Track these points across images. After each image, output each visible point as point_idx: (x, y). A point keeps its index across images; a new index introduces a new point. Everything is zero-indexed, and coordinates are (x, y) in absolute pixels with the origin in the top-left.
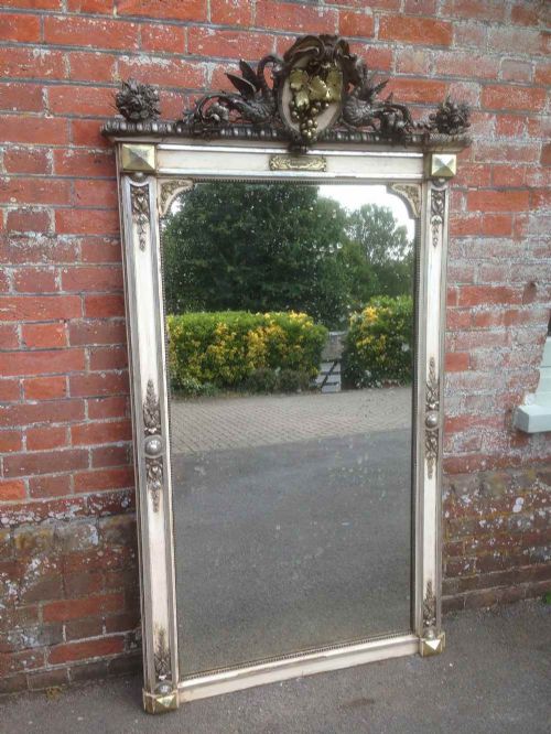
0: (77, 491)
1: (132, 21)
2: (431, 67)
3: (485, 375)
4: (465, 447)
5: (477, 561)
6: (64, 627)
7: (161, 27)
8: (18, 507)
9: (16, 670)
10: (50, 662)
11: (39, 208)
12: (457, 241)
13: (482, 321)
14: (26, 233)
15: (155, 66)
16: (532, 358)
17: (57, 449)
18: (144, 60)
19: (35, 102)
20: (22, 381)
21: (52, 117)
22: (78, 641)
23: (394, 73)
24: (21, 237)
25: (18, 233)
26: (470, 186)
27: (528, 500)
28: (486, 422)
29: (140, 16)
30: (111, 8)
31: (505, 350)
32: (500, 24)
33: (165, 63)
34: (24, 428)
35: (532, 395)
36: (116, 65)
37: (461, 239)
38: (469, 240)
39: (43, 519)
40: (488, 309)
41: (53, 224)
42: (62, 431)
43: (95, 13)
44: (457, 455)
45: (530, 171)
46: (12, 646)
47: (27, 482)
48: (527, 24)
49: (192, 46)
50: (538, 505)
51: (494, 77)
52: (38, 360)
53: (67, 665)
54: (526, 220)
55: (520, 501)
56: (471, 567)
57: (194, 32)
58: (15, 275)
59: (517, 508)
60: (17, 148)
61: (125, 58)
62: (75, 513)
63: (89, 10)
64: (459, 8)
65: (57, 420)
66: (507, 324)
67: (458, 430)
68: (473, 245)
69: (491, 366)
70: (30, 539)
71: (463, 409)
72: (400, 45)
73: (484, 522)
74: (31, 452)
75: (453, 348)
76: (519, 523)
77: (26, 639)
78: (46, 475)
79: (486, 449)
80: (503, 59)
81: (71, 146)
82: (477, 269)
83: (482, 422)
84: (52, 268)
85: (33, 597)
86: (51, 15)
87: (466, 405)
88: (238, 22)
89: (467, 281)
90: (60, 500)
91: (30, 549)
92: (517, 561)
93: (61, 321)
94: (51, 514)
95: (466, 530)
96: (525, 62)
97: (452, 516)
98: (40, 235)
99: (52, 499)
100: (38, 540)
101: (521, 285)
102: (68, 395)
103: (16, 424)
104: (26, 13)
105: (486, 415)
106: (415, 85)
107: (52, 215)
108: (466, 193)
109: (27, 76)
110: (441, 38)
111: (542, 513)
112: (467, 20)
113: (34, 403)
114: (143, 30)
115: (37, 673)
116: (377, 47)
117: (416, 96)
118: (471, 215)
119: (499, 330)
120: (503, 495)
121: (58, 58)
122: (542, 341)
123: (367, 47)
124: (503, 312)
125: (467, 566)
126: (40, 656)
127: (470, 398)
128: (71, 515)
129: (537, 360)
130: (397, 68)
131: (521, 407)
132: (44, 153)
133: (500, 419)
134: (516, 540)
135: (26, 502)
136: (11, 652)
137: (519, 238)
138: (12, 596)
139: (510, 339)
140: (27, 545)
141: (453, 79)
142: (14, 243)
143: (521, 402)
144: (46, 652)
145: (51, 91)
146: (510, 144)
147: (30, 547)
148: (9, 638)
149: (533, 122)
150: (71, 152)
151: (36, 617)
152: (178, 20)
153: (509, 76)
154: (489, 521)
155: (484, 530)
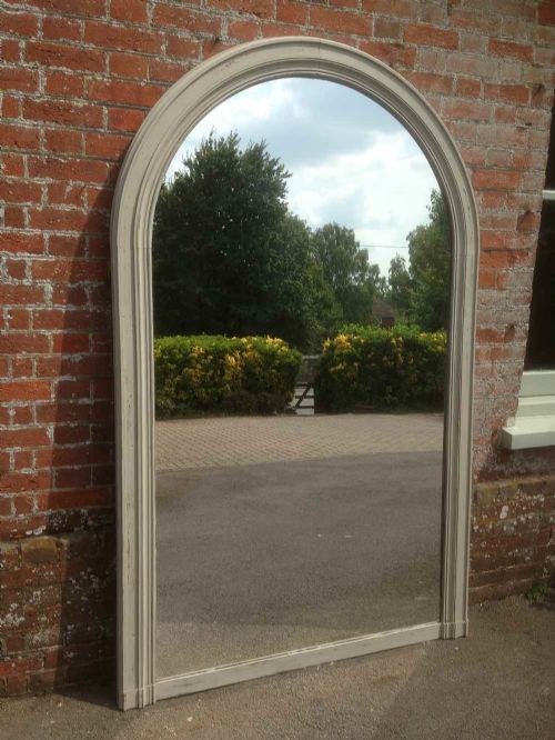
5: (472, 562)
8: (102, 511)
16: (512, 388)
27: (511, 508)
28: (476, 442)
31: (491, 380)
32: (487, 122)
35: (512, 419)
40: (478, 346)
45: (509, 236)
47: (110, 490)
48: (506, 122)
50: (519, 512)
51: (482, 163)
54: (505, 275)
55: (505, 508)
59: (503, 515)
66: (493, 359)
69: (481, 394)
73: (477, 527)
76: (505, 528)
79: (477, 464)
80: (488, 149)
92: (503, 561)
96: (504, 152)
101: (503, 328)
105: (477, 435)
111: (522, 519)
112: (462, 119)
119: (487, 364)
120: (492, 503)
122: (519, 373)
124: (490, 349)
129: (517, 389)
131: (505, 429)
133: (488, 439)
134: (503, 542)
137: (501, 289)
139: (495, 371)
143: (504, 424)
146: (494, 215)
149: (512, 198)
153: (493, 162)
154: (480, 527)
155: (478, 535)
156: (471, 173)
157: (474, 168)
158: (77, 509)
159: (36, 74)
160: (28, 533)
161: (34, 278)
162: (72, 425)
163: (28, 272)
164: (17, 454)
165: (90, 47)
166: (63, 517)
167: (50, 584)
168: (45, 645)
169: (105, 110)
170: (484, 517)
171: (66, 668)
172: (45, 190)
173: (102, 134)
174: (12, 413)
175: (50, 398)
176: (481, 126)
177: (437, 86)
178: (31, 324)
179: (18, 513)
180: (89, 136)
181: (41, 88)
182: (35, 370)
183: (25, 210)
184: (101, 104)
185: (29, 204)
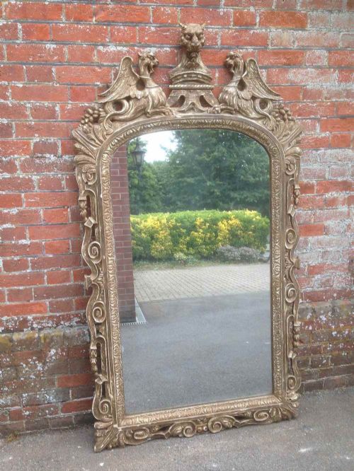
0: (77, 309)
1: (105, 25)
2: (294, 42)
3: (335, 238)
4: (323, 284)
5: (332, 359)
6: (70, 391)
7: (122, 27)
8: (43, 318)
9: (42, 416)
10: (62, 411)
11: (52, 140)
12: (314, 152)
13: (332, 203)
14: (44, 155)
15: (119, 51)
17: (65, 284)
18: (112, 48)
19: (48, 76)
20: (43, 243)
21: (58, 85)
22: (79, 400)
23: (270, 47)
24: (41, 157)
25: (40, 155)
26: (322, 116)
28: (336, 268)
29: (109, 21)
30: (92, 18)
31: (348, 222)
32: (339, 11)
33: (125, 49)
34: (45, 271)
36: (95, 52)
37: (317, 150)
38: (322, 151)
39: (57, 326)
40: (335, 195)
41: (60, 149)
42: (68, 273)
43: (82, 21)
44: (316, 289)
46: (40, 401)
47: (48, 303)
49: (142, 38)
51: (336, 46)
52: (53, 231)
53: (72, 414)
56: (327, 362)
57: (142, 29)
58: (39, 180)
60: (38, 104)
61: (101, 48)
62: (76, 322)
63: (78, 20)
64: (311, 3)
65: (65, 266)
66: (349, 205)
67: (317, 274)
68: (325, 154)
69: (338, 232)
70: (50, 337)
71: (320, 260)
72: (273, 29)
73: (335, 333)
74: (49, 285)
75: (312, 220)
77: (48, 397)
78: (59, 299)
79: (337, 285)
80: (342, 33)
81: (70, 102)
82: (328, 169)
83: (333, 268)
84: (59, 175)
85: (52, 372)
86: (56, 23)
87: (322, 257)
88: (169, 21)
89: (320, 177)
90: (67, 315)
91: (49, 343)
93: (66, 207)
94: (62, 322)
95: (323, 338)
97: (313, 329)
98: (52, 156)
99: (62, 313)
100: (55, 338)
102: (71, 251)
103: (41, 268)
104: (42, 23)
105: (336, 264)
106: (284, 54)
107: (59, 144)
108: (319, 120)
109: (44, 61)
110: (300, 23)
112: (317, 10)
113: (51, 256)
114: (111, 30)
115: (55, 418)
116: (258, 31)
117: (285, 61)
118: (323, 135)
119: (344, 209)
120: (348, 315)
121: (61, 50)
123: (252, 32)
124: (346, 196)
125: (325, 361)
126: (56, 408)
127: (325, 253)
128: (74, 323)
130: (272, 44)
132: (54, 107)
133: (346, 266)
135: (47, 315)
136: (39, 405)
138: (39, 371)
139: (351, 214)
140: (48, 340)
141: (309, 48)
142: (37, 161)
144: (60, 405)
145: (57, 70)
146: (348, 88)
147: (50, 342)
148: (38, 396)
150: (70, 106)
151: (54, 384)
152: (133, 22)
153: (346, 44)
154: (339, 332)
155: (336, 338)
156: (327, 54)
157: (329, 49)
158: (25, 316)
162: (16, 259)
166: (16, 322)
167: (8, 366)
168: (9, 406)
169: (20, 26)
170: (342, 325)
171: (24, 421)
173: (18, 45)
176: (335, 15)
180: (8, 46)
184: (16, 22)
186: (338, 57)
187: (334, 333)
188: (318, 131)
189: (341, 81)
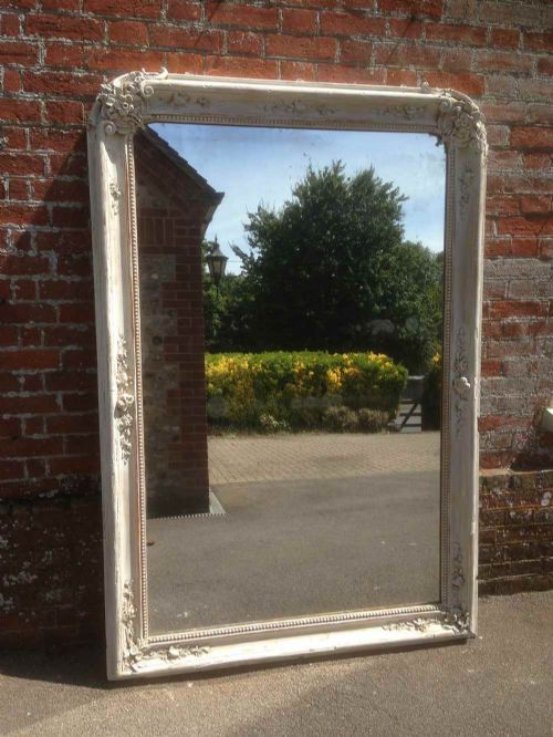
3: (516, 380)
4: (498, 444)
5: (508, 550)
12: (490, 261)
13: (512, 331)
26: (500, 213)
28: (516, 423)
31: (533, 357)
32: (527, 75)
37: (493, 259)
38: (500, 260)
40: (517, 321)
51: (522, 120)
56: (502, 554)
59: (545, 503)
64: (490, 63)
66: (535, 335)
67: (490, 429)
68: (504, 264)
69: (521, 372)
71: (495, 411)
73: (514, 513)
75: (485, 355)
76: (547, 516)
79: (517, 447)
80: (529, 104)
82: (507, 285)
83: (512, 422)
87: (497, 407)
89: (499, 296)
92: (545, 550)
95: (497, 520)
101: (548, 300)
105: (517, 416)
108: (497, 219)
112: (498, 73)
118: (502, 238)
119: (526, 339)
120: (532, 489)
124: (532, 323)
125: (498, 554)
127: (501, 400)
131: (549, 410)
133: (530, 420)
137: (545, 259)
139: (537, 348)
143: (548, 405)
146: (537, 177)
155: (514, 521)
156: (509, 131)
157: (512, 125)
159: (37, 47)
160: (41, 496)
161: (39, 249)
162: (80, 394)
163: (33, 243)
164: (27, 420)
165: (89, 15)
166: (74, 482)
167: (61, 545)
168: (58, 603)
169: (106, 79)
170: (523, 503)
171: (78, 626)
172: (48, 162)
174: (22, 380)
175: (58, 367)
176: (521, 80)
177: (468, 38)
178: (38, 295)
179: (31, 476)
181: (41, 61)
182: (42, 339)
183: (28, 183)
184: (101, 73)
185: (32, 176)
186: (523, 135)
187: (512, 514)
188: (495, 233)
189: (528, 168)
